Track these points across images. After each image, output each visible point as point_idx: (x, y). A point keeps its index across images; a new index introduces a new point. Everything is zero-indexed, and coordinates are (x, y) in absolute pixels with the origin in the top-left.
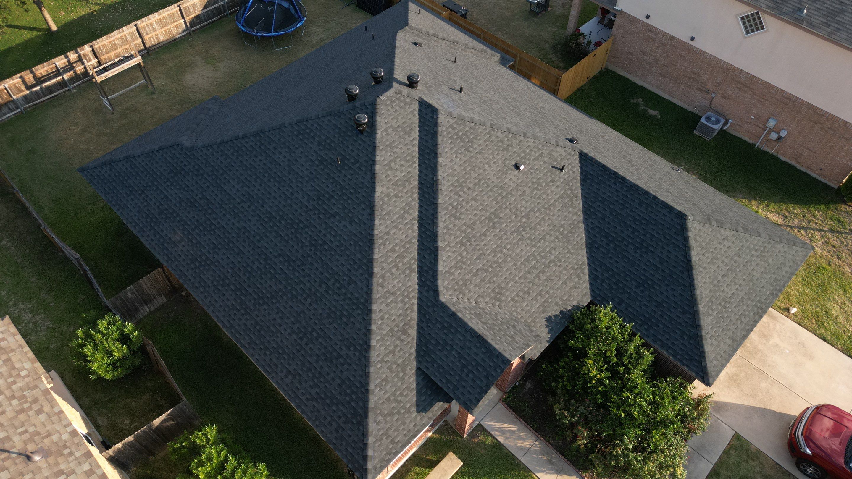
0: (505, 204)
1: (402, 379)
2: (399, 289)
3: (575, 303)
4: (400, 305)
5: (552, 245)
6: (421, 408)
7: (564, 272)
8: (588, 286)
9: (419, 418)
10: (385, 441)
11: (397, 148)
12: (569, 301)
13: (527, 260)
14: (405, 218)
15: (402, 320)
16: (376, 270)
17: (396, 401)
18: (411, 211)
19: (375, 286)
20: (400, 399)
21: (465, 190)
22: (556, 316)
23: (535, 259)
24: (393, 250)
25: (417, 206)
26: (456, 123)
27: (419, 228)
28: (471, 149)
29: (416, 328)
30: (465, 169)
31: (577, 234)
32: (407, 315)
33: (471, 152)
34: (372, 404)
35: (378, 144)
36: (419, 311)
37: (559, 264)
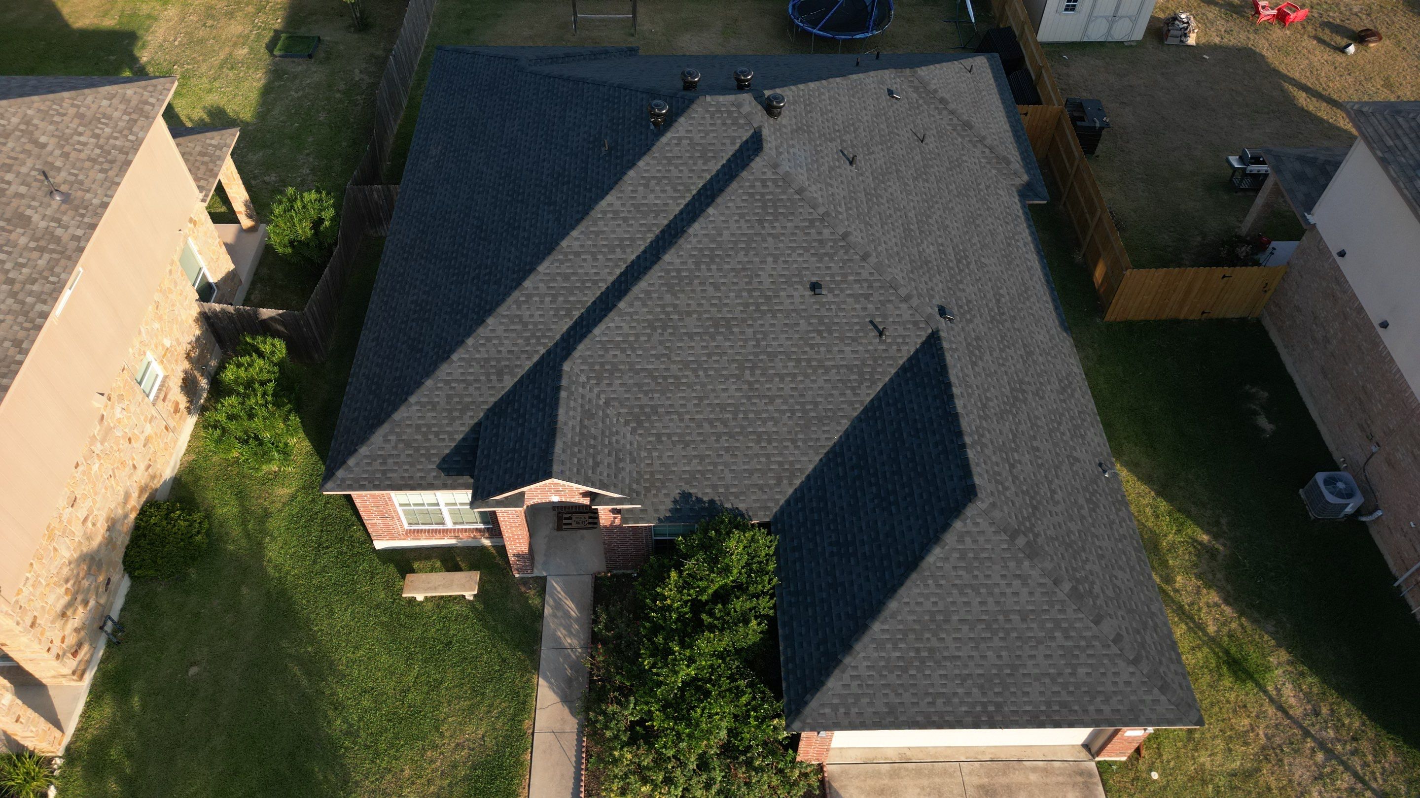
0: (754, 320)
1: (453, 419)
2: (535, 324)
3: (742, 507)
4: (520, 341)
5: (776, 415)
6: (444, 466)
7: (763, 459)
8: (782, 502)
9: (434, 474)
10: (377, 465)
11: (676, 167)
12: (737, 497)
13: (723, 407)
14: (614, 252)
15: (508, 359)
16: (527, 284)
17: (425, 435)
18: (628, 250)
19: (510, 300)
20: (431, 437)
21: (714, 267)
22: (699, 500)
23: (735, 413)
24: (566, 277)
25: (642, 248)
26: (775, 181)
27: (622, 274)
28: (766, 225)
29: (516, 380)
30: (735, 243)
31: (826, 428)
32: (518, 358)
33: (764, 228)
34: (397, 416)
35: (654, 148)
36: (536, 365)
37: (763, 444)
